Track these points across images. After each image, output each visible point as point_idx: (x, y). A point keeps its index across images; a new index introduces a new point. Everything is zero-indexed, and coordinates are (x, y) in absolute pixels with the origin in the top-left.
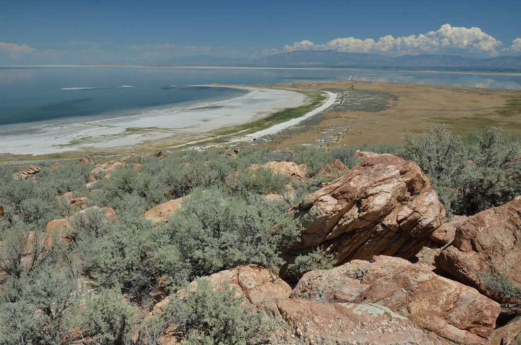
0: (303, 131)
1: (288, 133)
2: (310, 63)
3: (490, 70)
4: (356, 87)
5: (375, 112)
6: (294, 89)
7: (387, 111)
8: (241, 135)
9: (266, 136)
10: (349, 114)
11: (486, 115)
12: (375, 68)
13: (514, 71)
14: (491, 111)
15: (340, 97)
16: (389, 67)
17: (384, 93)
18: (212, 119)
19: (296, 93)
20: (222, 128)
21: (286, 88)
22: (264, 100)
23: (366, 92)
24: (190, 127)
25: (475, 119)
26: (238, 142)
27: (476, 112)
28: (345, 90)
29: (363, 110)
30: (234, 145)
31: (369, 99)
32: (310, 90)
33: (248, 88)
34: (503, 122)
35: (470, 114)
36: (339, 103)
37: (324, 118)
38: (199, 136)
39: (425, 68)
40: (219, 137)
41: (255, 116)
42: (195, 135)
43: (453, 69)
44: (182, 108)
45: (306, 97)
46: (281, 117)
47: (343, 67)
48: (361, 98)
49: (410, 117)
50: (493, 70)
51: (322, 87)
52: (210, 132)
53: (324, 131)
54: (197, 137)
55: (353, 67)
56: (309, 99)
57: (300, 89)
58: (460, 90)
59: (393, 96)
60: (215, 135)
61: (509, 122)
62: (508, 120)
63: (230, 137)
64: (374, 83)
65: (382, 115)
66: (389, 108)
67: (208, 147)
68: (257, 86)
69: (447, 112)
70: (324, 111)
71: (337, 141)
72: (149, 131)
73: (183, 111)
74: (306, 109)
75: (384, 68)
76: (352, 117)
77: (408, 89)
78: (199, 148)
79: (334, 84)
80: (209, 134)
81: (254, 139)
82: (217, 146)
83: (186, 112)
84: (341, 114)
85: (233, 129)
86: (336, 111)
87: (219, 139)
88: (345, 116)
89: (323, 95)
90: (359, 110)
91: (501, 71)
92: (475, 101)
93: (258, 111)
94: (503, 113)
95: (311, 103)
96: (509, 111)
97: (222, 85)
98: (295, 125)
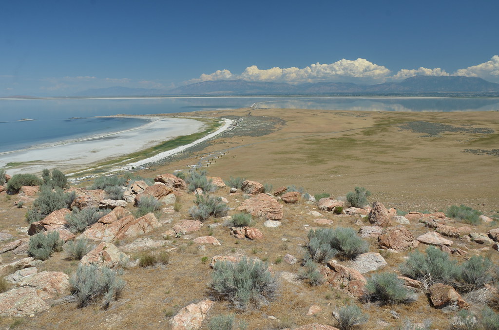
0: (184, 157)
1: (170, 159)
2: (222, 92)
3: (377, 95)
4: (253, 114)
5: (258, 136)
6: (195, 117)
7: (271, 135)
8: (122, 165)
9: (146, 164)
10: (235, 139)
11: (353, 135)
12: (279, 95)
13: (396, 95)
14: (358, 131)
15: (234, 123)
16: (292, 94)
17: (275, 118)
18: (102, 149)
19: (196, 121)
20: (108, 158)
21: (188, 117)
22: (162, 129)
23: (260, 118)
24: (76, 159)
25: (341, 139)
26: (115, 172)
27: (345, 133)
28: (242, 117)
29: (250, 135)
30: (111, 175)
31: (258, 125)
32: (210, 118)
33: (151, 118)
34: (363, 140)
35: (339, 135)
36: (231, 129)
37: (210, 144)
38: (80, 167)
39: (324, 94)
40: (100, 167)
41: (146, 145)
42: (77, 167)
43: (347, 95)
44: (76, 140)
45: (203, 124)
46: (171, 144)
47: (251, 95)
48: (252, 124)
49: (285, 140)
50: (380, 95)
51: (221, 115)
52: (93, 163)
53: (203, 156)
54: (78, 169)
55: (260, 95)
56: (207, 126)
57: (201, 117)
58: (342, 114)
59: (283, 120)
60: (97, 165)
61: (367, 141)
62: (366, 139)
63: (110, 167)
64: (270, 110)
65: (264, 139)
66: (272, 132)
67: (85, 177)
68: (161, 116)
69: (320, 134)
70: (212, 138)
71: (208, 165)
72: (31, 164)
73: (76, 142)
74: (198, 136)
75: (287, 95)
76: (236, 142)
77: (299, 114)
78: (74, 179)
79: (233, 112)
80: (91, 165)
81: (133, 168)
82: (93, 176)
83: (79, 143)
84: (228, 140)
85: (118, 159)
86: (225, 137)
87: (100, 169)
88: (230, 141)
89: (220, 122)
90: (245, 135)
91: (386, 95)
92: (350, 123)
93: (150, 140)
94: (368, 132)
95: (205, 130)
96: (372, 131)
97: (127, 116)
98: (179, 153)
